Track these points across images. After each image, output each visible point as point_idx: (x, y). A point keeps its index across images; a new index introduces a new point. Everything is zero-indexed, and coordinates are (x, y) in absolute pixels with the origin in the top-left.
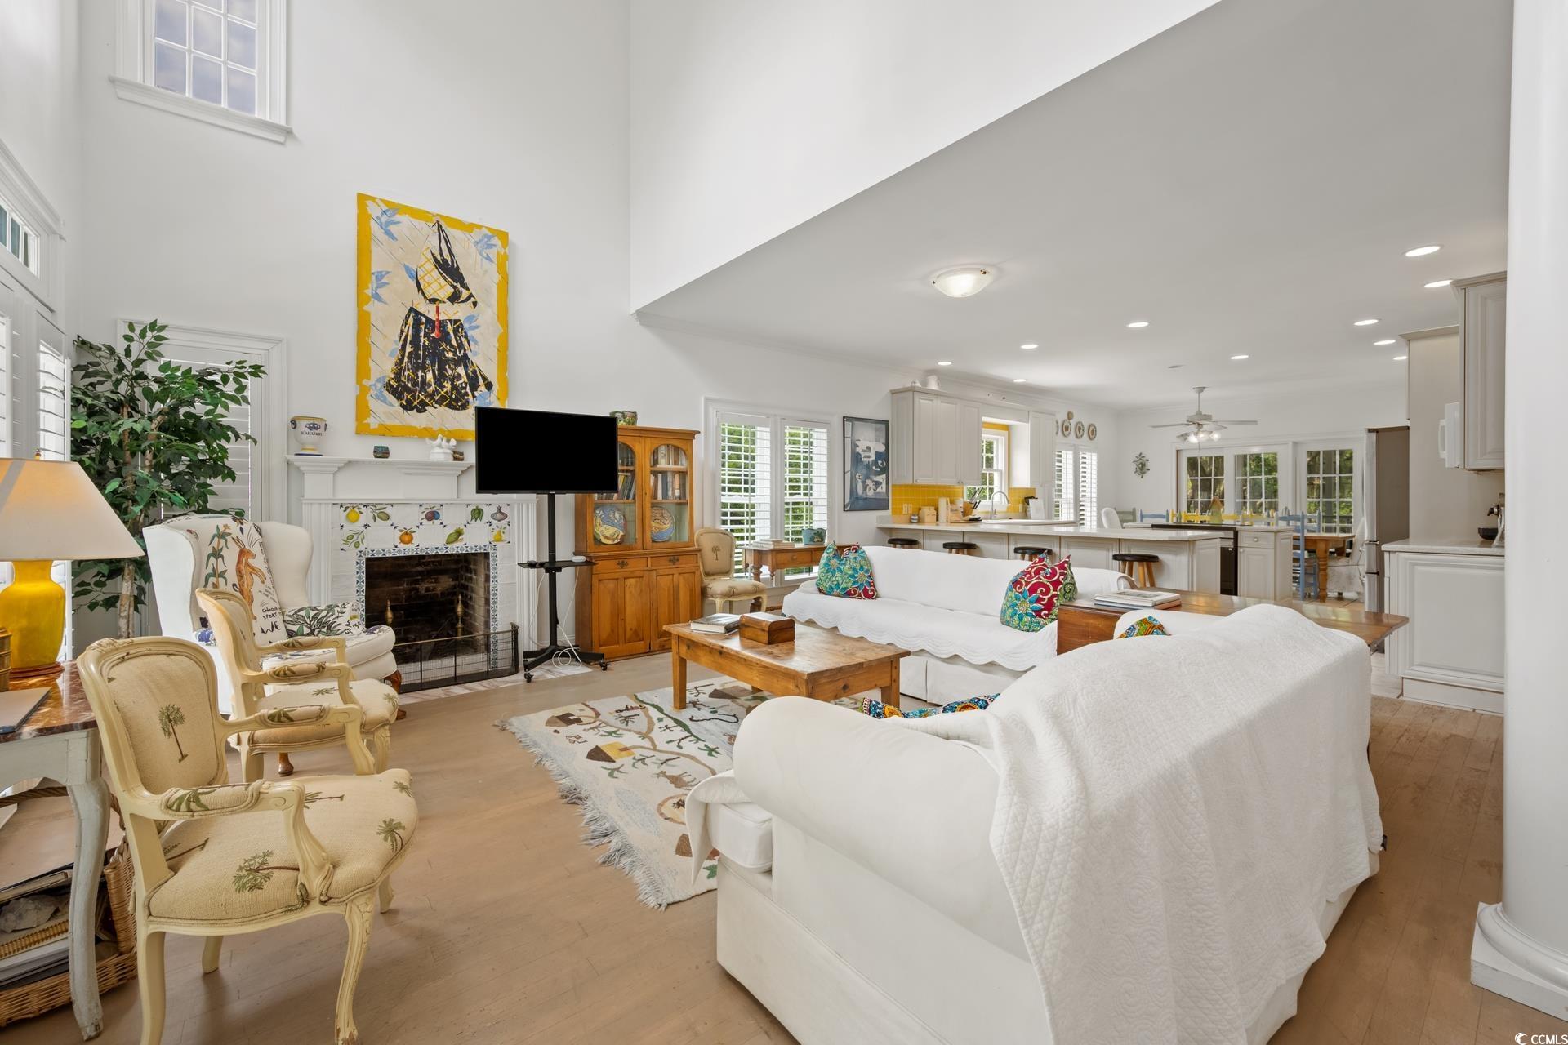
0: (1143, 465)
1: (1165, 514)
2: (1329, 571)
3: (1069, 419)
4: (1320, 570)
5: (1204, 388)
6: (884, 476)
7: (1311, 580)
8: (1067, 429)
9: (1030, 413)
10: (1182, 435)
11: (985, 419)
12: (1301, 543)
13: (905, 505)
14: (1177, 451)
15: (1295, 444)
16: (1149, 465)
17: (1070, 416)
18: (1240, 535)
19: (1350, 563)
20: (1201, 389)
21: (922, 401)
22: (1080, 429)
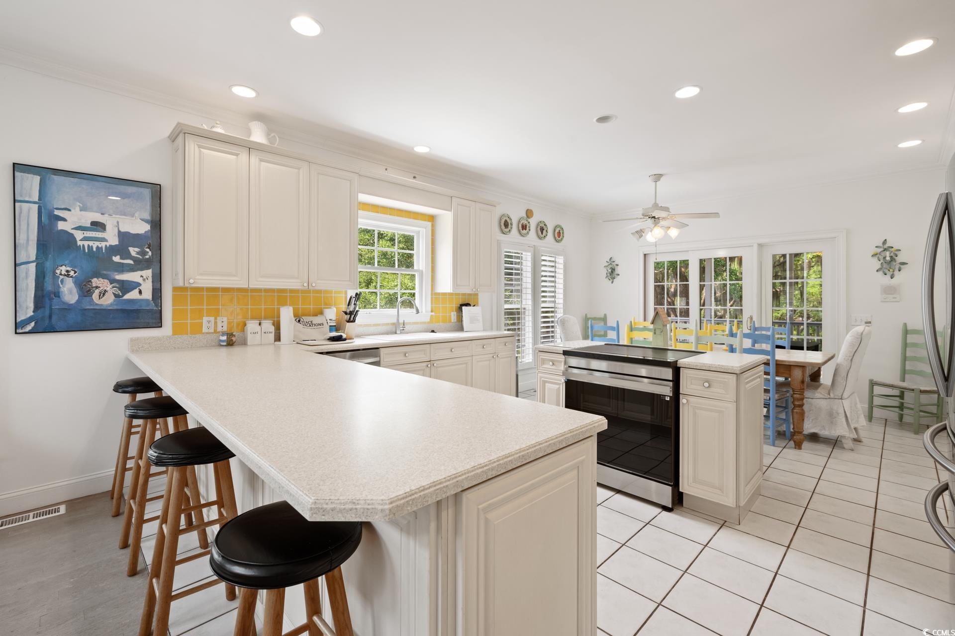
0: (613, 270)
1: (615, 325)
2: (805, 408)
3: (528, 217)
4: (795, 406)
5: (661, 175)
6: (148, 273)
7: (783, 416)
8: (524, 227)
9: (454, 199)
10: (637, 232)
11: (363, 198)
12: (772, 369)
13: (205, 319)
14: (645, 255)
15: (760, 246)
16: (618, 270)
17: (529, 214)
18: (683, 372)
19: (832, 395)
20: (658, 177)
21: (202, 150)
22: (542, 230)
